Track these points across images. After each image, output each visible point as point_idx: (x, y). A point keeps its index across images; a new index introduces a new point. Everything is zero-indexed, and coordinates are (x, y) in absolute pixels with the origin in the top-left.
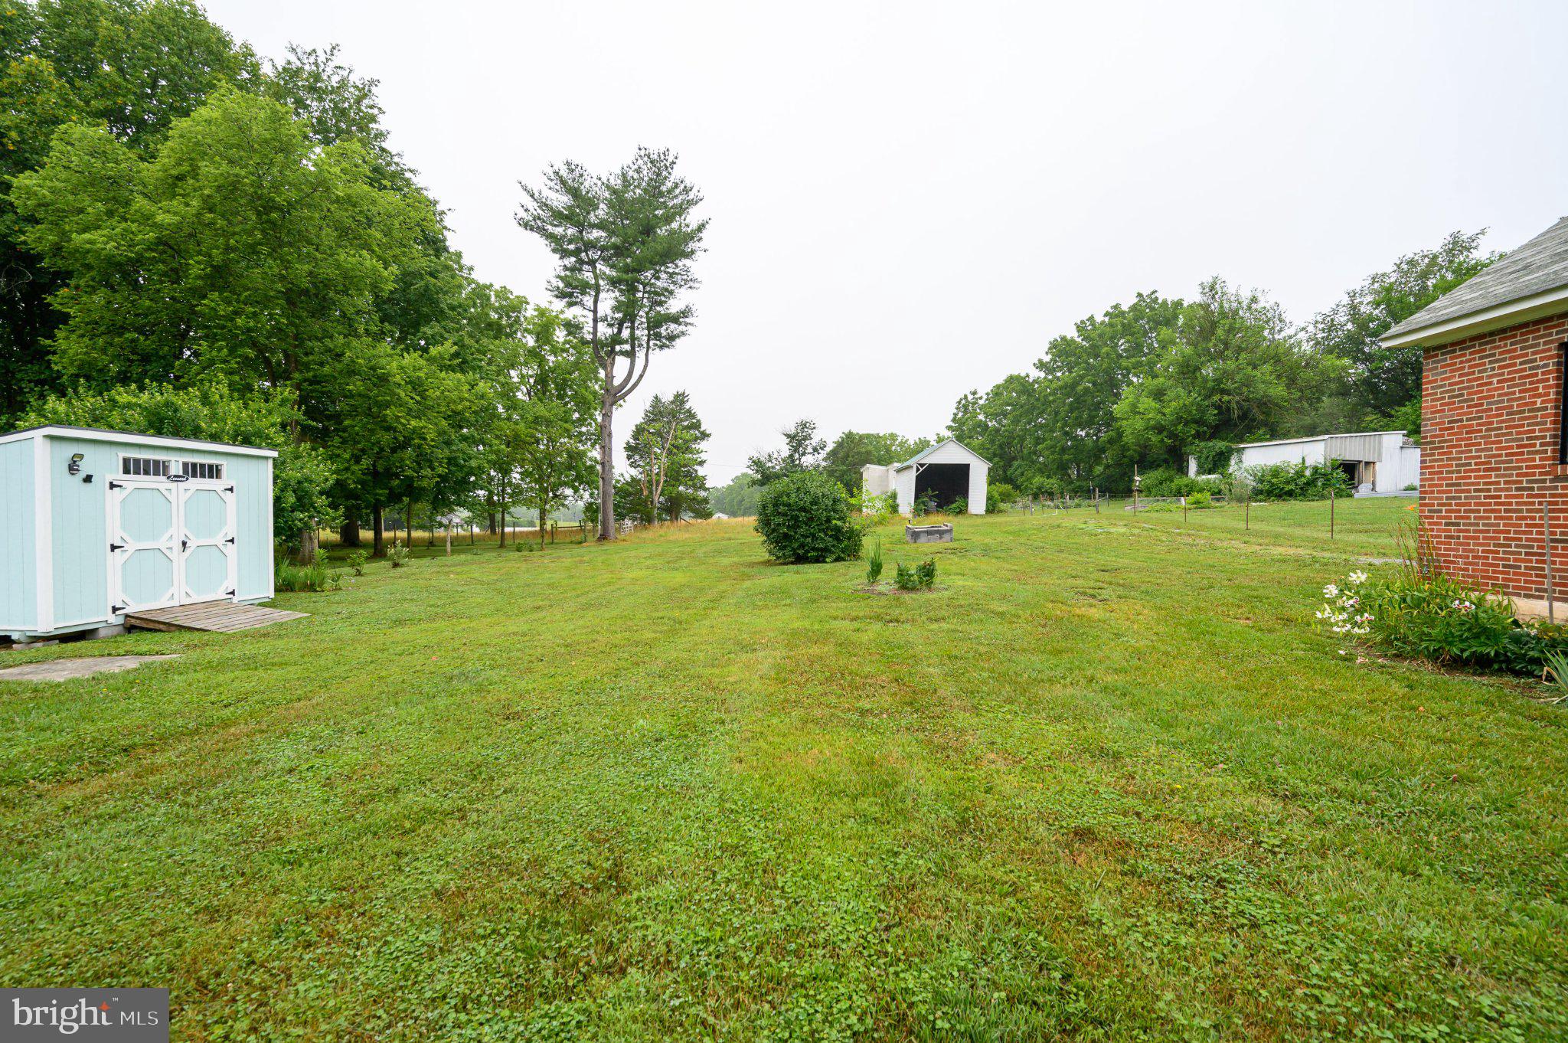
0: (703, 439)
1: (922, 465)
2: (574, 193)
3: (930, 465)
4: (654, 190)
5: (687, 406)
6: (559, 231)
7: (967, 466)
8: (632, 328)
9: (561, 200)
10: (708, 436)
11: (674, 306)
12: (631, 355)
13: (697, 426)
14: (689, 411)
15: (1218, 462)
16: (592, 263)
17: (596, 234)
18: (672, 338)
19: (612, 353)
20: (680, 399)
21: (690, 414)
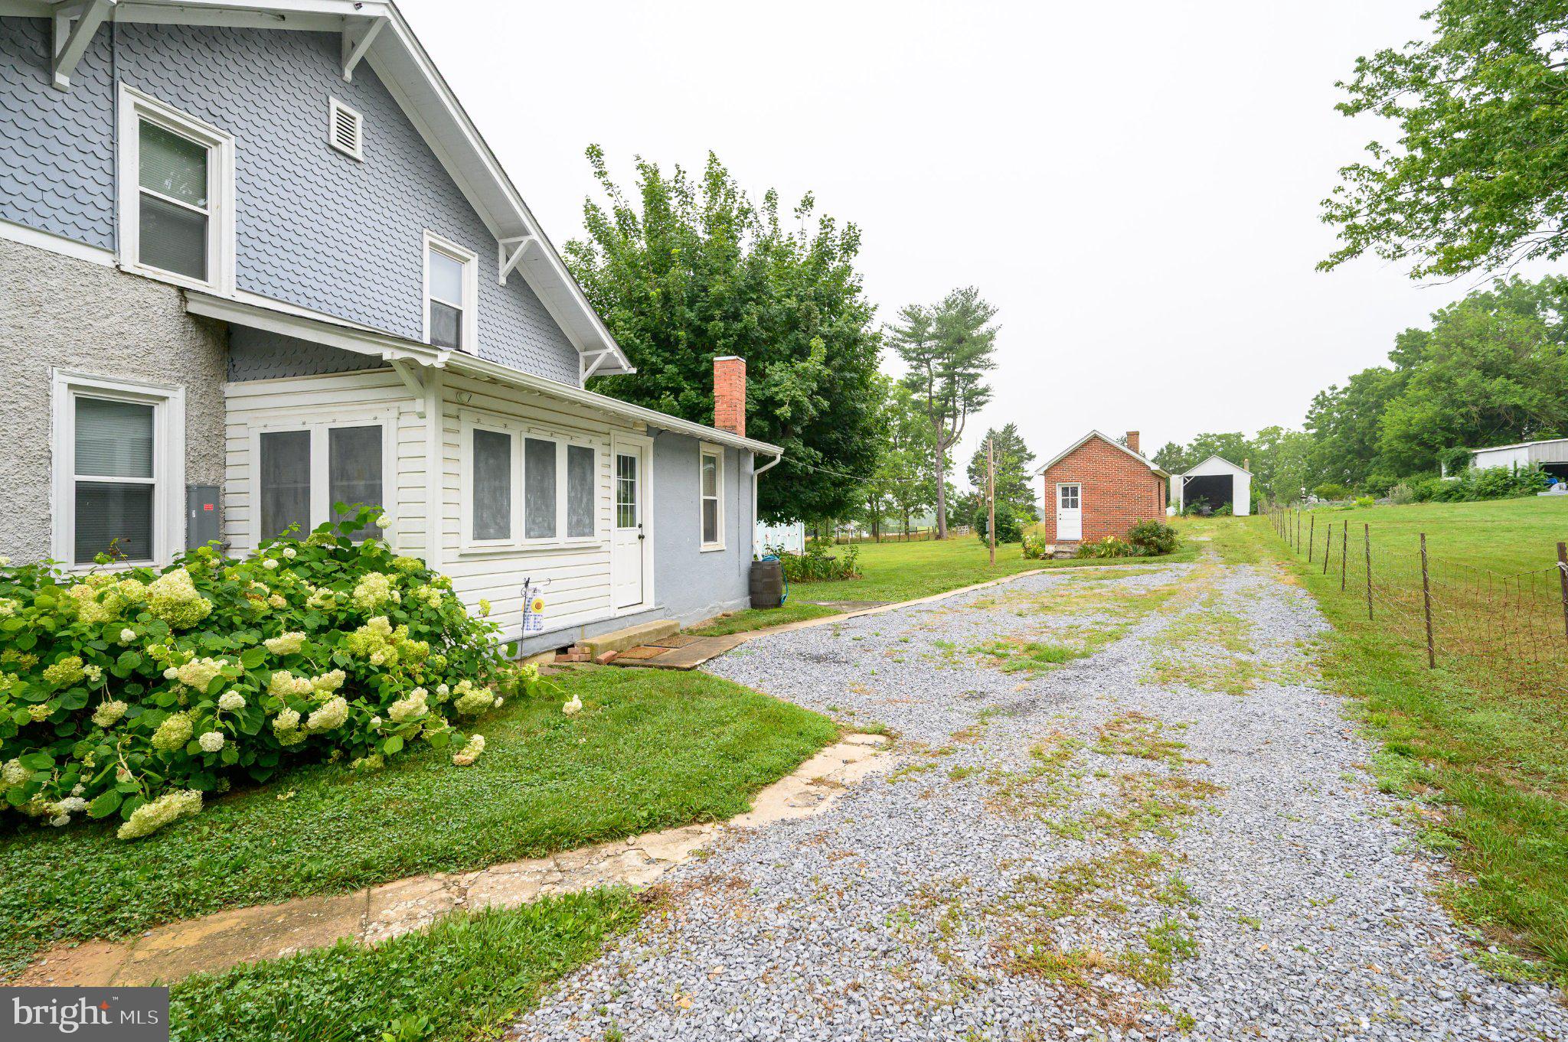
0: (1029, 459)
1: (1189, 478)
2: (916, 320)
3: (1196, 478)
4: (966, 311)
5: (1015, 435)
6: (907, 346)
7: (1231, 476)
8: (954, 402)
9: (906, 325)
10: (1034, 456)
11: (981, 384)
12: (954, 417)
13: (1024, 449)
14: (1017, 438)
15: (1458, 464)
16: (928, 361)
17: (928, 344)
18: (980, 404)
19: (943, 416)
20: (1009, 429)
21: (1019, 441)
